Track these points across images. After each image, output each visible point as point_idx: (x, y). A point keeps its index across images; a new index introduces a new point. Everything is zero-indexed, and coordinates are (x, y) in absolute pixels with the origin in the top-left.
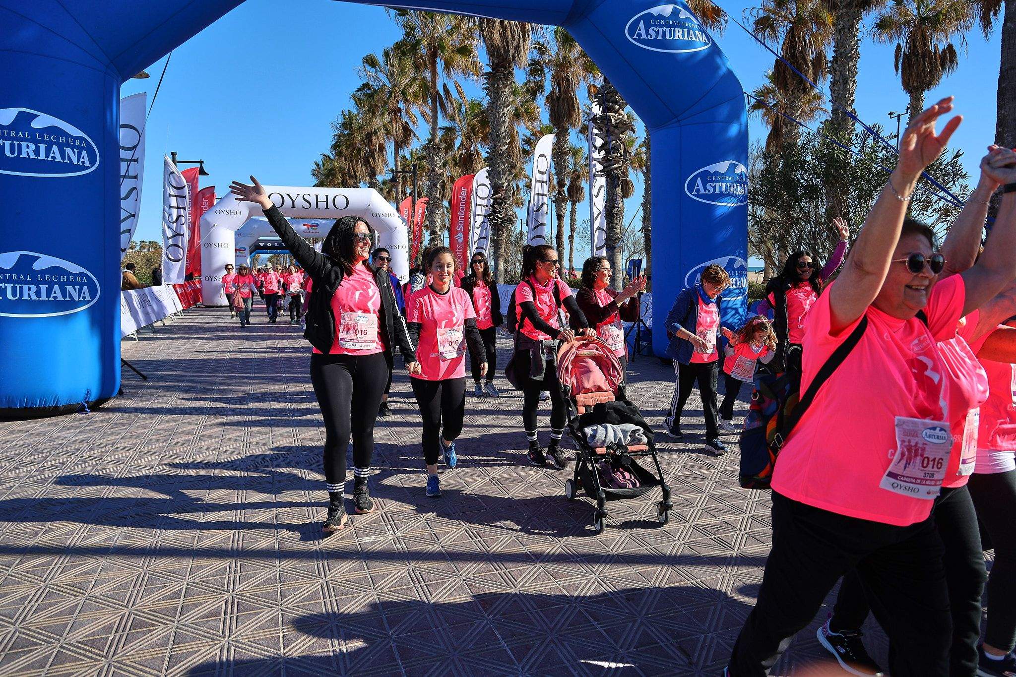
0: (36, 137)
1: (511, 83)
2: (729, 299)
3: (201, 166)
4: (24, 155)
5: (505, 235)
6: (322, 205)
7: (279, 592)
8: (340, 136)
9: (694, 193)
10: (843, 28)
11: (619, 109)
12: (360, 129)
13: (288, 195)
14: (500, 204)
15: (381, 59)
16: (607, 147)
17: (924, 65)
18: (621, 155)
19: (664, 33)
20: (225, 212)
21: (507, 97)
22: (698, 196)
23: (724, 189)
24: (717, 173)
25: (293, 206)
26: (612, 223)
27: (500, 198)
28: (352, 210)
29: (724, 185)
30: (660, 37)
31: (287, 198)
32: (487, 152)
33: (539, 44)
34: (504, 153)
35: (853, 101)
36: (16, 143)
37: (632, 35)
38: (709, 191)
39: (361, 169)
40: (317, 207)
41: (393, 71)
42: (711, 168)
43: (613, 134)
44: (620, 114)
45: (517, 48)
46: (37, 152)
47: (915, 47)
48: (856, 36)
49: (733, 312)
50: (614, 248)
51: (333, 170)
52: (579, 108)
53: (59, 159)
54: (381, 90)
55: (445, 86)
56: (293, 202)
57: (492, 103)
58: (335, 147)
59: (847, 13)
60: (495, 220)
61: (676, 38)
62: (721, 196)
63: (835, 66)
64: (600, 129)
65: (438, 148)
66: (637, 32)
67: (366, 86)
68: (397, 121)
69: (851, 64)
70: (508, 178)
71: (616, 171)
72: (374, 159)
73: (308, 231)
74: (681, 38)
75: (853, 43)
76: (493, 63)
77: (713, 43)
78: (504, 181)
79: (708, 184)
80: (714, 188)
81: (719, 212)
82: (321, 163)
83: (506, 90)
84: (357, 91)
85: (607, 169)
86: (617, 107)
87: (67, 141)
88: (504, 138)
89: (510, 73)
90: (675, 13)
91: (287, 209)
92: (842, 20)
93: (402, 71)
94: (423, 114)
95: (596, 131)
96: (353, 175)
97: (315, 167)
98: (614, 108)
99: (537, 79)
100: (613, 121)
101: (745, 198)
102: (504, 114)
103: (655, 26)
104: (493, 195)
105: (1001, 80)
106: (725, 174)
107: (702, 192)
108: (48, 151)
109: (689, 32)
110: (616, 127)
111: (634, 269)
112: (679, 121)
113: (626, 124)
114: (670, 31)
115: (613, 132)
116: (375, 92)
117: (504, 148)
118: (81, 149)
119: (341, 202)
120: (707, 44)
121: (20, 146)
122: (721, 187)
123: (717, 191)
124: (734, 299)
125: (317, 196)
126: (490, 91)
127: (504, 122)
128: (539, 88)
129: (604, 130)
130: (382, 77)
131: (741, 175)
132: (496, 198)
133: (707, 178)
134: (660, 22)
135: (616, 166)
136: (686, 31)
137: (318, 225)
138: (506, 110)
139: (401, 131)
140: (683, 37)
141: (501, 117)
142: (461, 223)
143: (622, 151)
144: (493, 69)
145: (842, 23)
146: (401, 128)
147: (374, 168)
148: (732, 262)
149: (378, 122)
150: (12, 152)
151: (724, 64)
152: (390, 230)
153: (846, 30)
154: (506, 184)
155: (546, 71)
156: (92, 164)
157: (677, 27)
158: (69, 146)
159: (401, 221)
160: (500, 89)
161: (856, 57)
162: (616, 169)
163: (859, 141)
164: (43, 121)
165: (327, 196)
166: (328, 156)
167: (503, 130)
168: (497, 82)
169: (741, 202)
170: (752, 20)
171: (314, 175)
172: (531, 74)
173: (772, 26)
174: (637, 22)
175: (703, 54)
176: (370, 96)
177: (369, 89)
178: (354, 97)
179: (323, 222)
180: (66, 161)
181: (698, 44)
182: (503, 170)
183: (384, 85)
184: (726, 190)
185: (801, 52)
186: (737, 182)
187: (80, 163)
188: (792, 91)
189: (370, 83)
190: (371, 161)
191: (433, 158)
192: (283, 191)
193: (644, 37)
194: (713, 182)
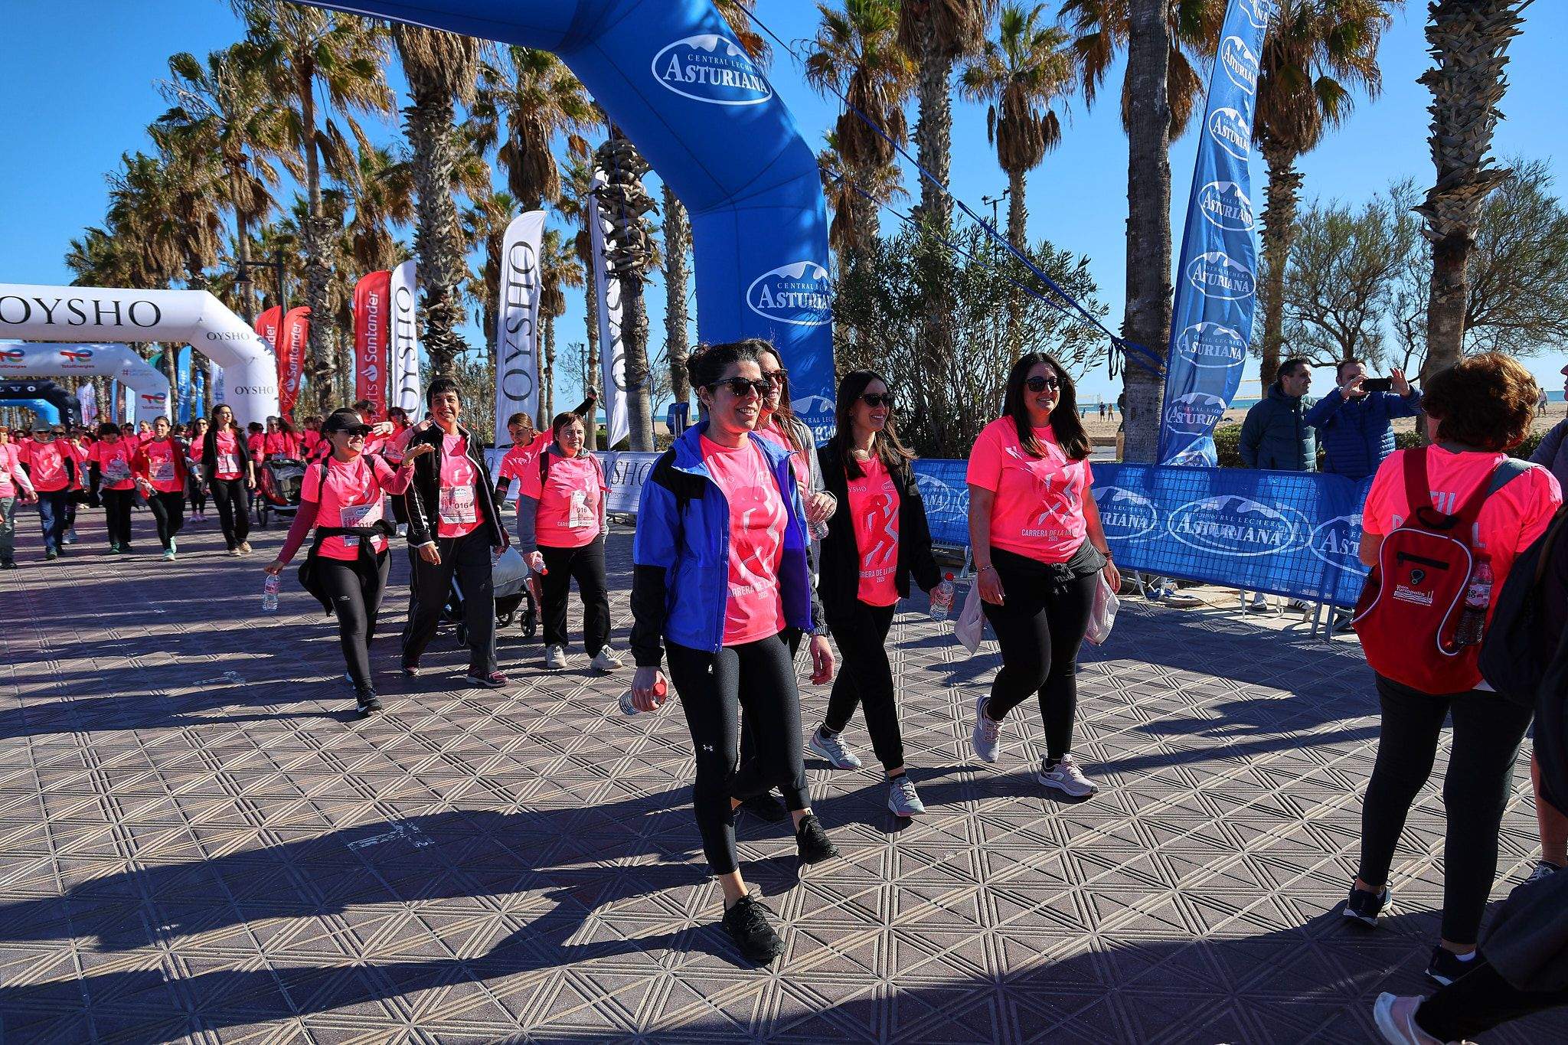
1: (449, 127)
5: (454, 368)
6: (108, 318)
7: (251, 935)
8: (124, 195)
9: (760, 306)
10: (929, 82)
11: (634, 179)
12: (167, 185)
13: (38, 300)
14: (443, 320)
15: (207, 69)
16: (620, 235)
17: (1023, 136)
18: (642, 248)
19: (707, 75)
21: (444, 149)
22: (765, 310)
23: (800, 303)
24: (789, 279)
25: (50, 321)
26: (634, 349)
27: (442, 310)
28: (168, 329)
29: (800, 295)
30: (702, 81)
31: (35, 307)
32: (416, 236)
33: (486, 66)
34: (445, 238)
35: (948, 181)
37: (661, 75)
38: (780, 304)
39: (171, 255)
40: (98, 322)
41: (229, 91)
42: (783, 272)
43: (628, 215)
44: (636, 187)
45: (459, 72)
47: (1011, 111)
48: (945, 94)
50: (639, 387)
51: (114, 256)
52: (555, 171)
54: (206, 123)
55: (329, 123)
56: (49, 313)
57: (420, 157)
58: (114, 216)
59: (933, 62)
60: (437, 345)
61: (725, 83)
62: (797, 311)
63: (923, 133)
64: (607, 208)
65: (324, 226)
66: (670, 70)
67: (176, 113)
68: (241, 180)
69: (942, 132)
70: (454, 278)
71: (635, 272)
72: (197, 239)
73: (71, 364)
74: (731, 84)
75: (943, 103)
76: (418, 92)
77: (775, 95)
78: (446, 282)
79: (779, 294)
80: (787, 299)
81: (795, 335)
82: (83, 243)
83: (443, 137)
84: (163, 119)
85: (622, 269)
86: (631, 175)
88: (444, 213)
89: (448, 110)
90: (721, 48)
92: (928, 70)
93: (247, 93)
94: (290, 167)
95: (601, 209)
96: (155, 267)
97: (72, 250)
98: (627, 177)
99: (485, 121)
100: (628, 196)
101: (829, 313)
102: (441, 175)
103: (694, 63)
104: (430, 305)
105: (1132, 171)
106: (801, 280)
109: (741, 76)
110: (632, 205)
111: (677, 417)
112: (733, 203)
113: (646, 202)
114: (716, 73)
115: (628, 213)
116: (196, 124)
117: (445, 230)
119: (145, 313)
120: (767, 95)
122: (796, 299)
123: (792, 305)
125: (97, 303)
126: (415, 138)
127: (442, 188)
128: (491, 135)
129: (614, 209)
130: (209, 101)
131: (821, 282)
132: (436, 309)
133: (779, 285)
134: (701, 58)
135: (635, 263)
136: (737, 74)
137: (90, 354)
138: (444, 170)
139: (250, 195)
140: (735, 83)
141: (437, 180)
142: (373, 350)
143: (642, 242)
144: (418, 103)
145: (927, 75)
146: (249, 190)
147: (197, 256)
148: (816, 404)
149: (202, 177)
151: (791, 125)
152: (239, 362)
153: (934, 85)
154: (451, 287)
155: (499, 109)
157: (724, 67)
159: (263, 347)
160: (433, 135)
161: (946, 123)
162: (636, 268)
163: (968, 238)
165: (117, 303)
166: (101, 233)
167: (441, 201)
168: (427, 123)
169: (824, 320)
170: (804, 57)
171: (71, 264)
172: (475, 113)
173: (831, 69)
174: (668, 56)
175: (763, 109)
176: (185, 131)
177: (184, 118)
178: (152, 130)
179: (102, 348)
181: (754, 95)
182: (445, 265)
183: (212, 115)
184: (803, 304)
185: (873, 109)
186: (817, 292)
188: (864, 162)
189: (186, 110)
190: (192, 242)
191: (315, 241)
192: (29, 292)
193: (679, 78)
194: (785, 291)
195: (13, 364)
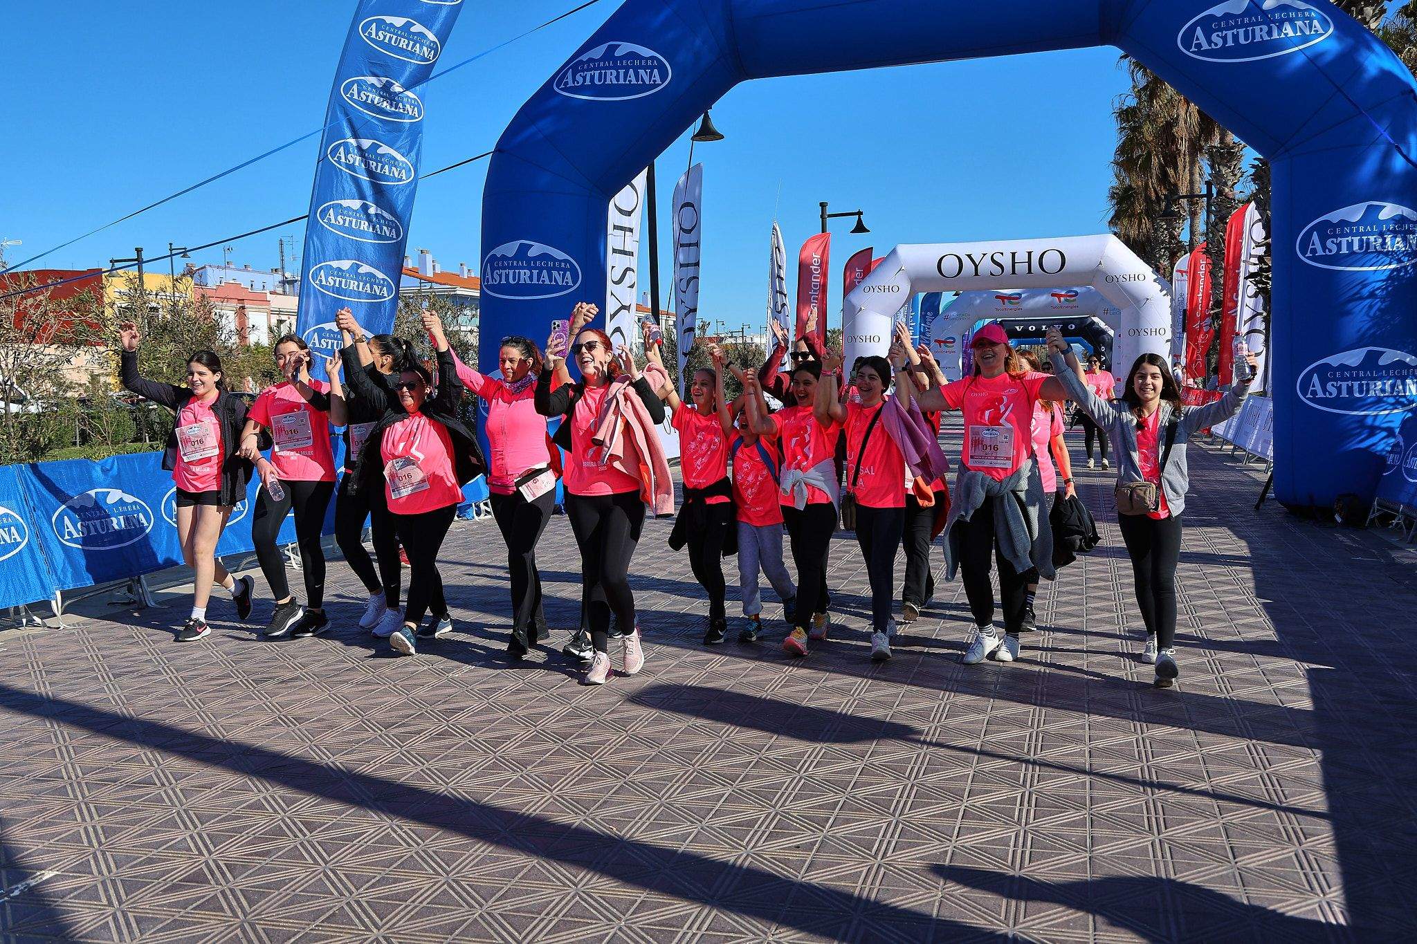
0: (531, 263)
2: (1375, 413)
3: (859, 219)
4: (522, 282)
6: (1022, 268)
9: (1309, 254)
13: (969, 256)
19: (1236, 37)
20: (877, 289)
22: (1314, 259)
23: (1356, 248)
24: (1343, 223)
25: (976, 274)
28: (1070, 274)
29: (1356, 240)
30: (1230, 43)
31: (966, 261)
36: (517, 271)
37: (1188, 48)
38: (1330, 251)
40: (1014, 272)
42: (1335, 216)
46: (531, 278)
49: (1384, 434)
53: (547, 282)
56: (976, 267)
58: (1123, 150)
61: (1258, 39)
66: (1195, 42)
72: (1176, 168)
79: (1330, 241)
80: (1339, 245)
87: (554, 265)
91: (967, 278)
103: (1221, 29)
104: (1266, 238)
106: (1358, 224)
107: (1320, 252)
108: (539, 275)
109: (1281, 27)
112: (1287, 151)
114: (1247, 32)
118: (565, 270)
121: (519, 273)
122: (1350, 245)
124: (1387, 412)
125: (1013, 254)
131: (1400, 220)
133: (1327, 231)
134: (1227, 23)
136: (1275, 25)
137: (1077, 294)
140: (1271, 35)
147: (1176, 185)
148: (1373, 356)
150: (514, 280)
152: (1137, 303)
156: (575, 283)
157: (1261, 23)
158: (555, 268)
159: (1160, 287)
164: (536, 249)
174: (1192, 30)
180: (553, 283)
184: (1361, 247)
186: (1393, 232)
187: (564, 284)
190: (1171, 171)
191: (1220, 171)
192: (962, 249)
193: (1205, 46)
194: (1336, 236)
195: (1012, 306)
